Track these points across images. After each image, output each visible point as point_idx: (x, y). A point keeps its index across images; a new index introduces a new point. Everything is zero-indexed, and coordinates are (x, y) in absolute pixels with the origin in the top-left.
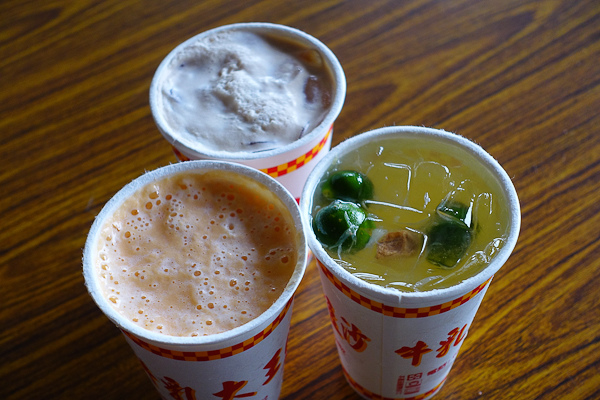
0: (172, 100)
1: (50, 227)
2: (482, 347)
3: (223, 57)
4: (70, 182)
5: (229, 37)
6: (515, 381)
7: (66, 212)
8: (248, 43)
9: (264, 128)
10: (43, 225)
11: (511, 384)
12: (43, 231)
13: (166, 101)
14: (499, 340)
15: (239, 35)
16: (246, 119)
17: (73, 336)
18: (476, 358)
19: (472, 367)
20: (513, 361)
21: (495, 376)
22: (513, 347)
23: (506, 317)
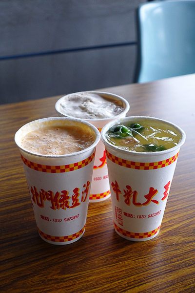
0: (63, 107)
1: (8, 176)
2: (178, 230)
3: (85, 99)
4: (19, 164)
5: (89, 95)
6: (190, 242)
7: (15, 173)
8: (96, 97)
9: (96, 115)
10: (5, 175)
11: (188, 243)
12: (4, 177)
13: (61, 107)
14: (185, 228)
15: (93, 95)
16: (90, 113)
17: (7, 208)
18: (174, 233)
19: (172, 235)
20: (190, 236)
21: (182, 239)
22: (191, 231)
23: (190, 222)
